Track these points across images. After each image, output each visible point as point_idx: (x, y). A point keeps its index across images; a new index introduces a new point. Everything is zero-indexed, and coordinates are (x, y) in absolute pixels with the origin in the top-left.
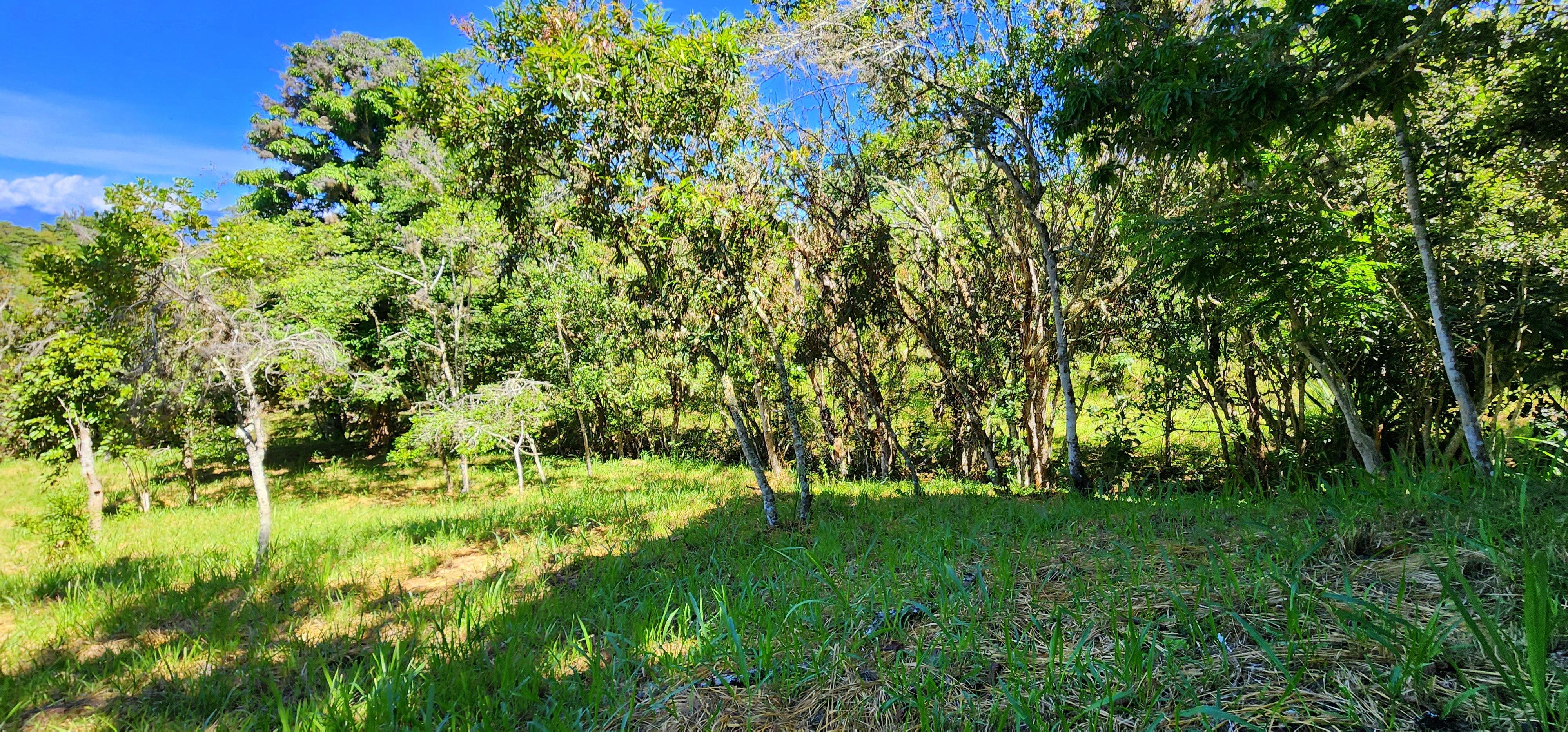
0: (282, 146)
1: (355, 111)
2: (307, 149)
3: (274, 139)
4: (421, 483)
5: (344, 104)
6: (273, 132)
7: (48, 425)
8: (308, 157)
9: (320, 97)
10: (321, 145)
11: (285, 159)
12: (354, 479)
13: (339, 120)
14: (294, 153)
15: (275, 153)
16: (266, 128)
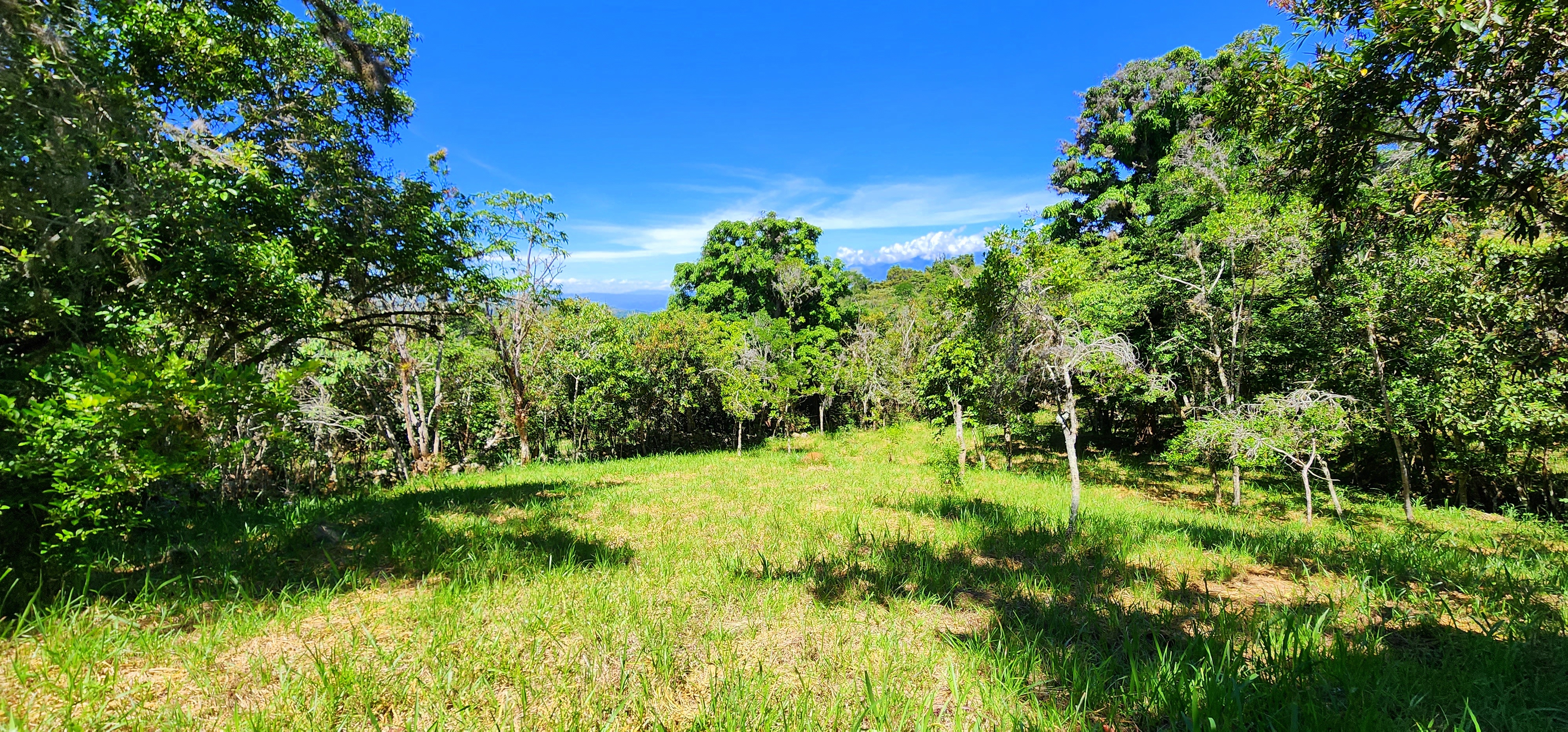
0: (1076, 180)
1: (1134, 133)
2: (1093, 177)
3: (1069, 176)
4: (1184, 487)
5: (1126, 129)
6: (1069, 170)
7: (937, 401)
8: (1093, 185)
9: (1108, 128)
10: (1104, 172)
11: (1076, 191)
12: (1123, 473)
13: (1121, 145)
14: (1083, 184)
15: (1070, 187)
16: (1064, 168)
